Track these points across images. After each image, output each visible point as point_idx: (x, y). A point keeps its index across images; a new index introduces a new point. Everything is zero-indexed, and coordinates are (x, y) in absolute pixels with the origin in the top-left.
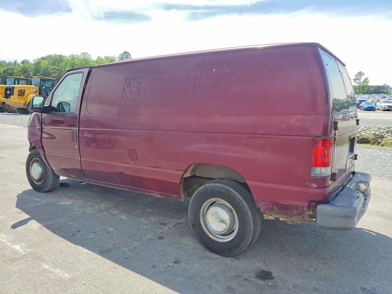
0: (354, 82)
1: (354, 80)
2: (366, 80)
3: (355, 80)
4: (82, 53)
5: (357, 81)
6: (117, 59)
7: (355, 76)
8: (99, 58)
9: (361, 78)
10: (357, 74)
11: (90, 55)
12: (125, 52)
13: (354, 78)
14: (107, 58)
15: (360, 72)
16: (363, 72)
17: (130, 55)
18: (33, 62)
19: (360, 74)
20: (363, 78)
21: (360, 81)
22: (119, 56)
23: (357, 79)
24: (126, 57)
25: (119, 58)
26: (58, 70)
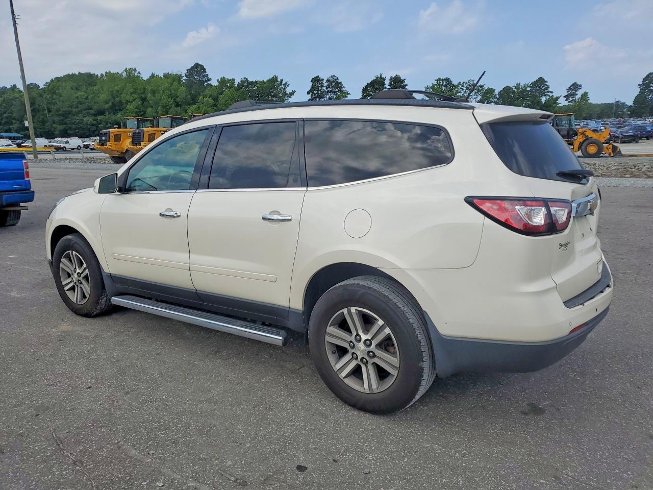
0: (566, 100)
1: (565, 97)
2: (585, 95)
3: (567, 97)
4: (126, 70)
5: (571, 99)
6: (185, 78)
7: (567, 90)
8: (153, 76)
9: (577, 93)
10: (571, 87)
11: (139, 73)
12: (197, 65)
13: (566, 94)
14: (166, 76)
15: (575, 83)
17: (205, 71)
18: (43, 87)
19: (575, 87)
20: (580, 93)
21: (574, 99)
22: (186, 72)
23: (571, 95)
24: (199, 74)
25: (186, 76)
26: (87, 98)
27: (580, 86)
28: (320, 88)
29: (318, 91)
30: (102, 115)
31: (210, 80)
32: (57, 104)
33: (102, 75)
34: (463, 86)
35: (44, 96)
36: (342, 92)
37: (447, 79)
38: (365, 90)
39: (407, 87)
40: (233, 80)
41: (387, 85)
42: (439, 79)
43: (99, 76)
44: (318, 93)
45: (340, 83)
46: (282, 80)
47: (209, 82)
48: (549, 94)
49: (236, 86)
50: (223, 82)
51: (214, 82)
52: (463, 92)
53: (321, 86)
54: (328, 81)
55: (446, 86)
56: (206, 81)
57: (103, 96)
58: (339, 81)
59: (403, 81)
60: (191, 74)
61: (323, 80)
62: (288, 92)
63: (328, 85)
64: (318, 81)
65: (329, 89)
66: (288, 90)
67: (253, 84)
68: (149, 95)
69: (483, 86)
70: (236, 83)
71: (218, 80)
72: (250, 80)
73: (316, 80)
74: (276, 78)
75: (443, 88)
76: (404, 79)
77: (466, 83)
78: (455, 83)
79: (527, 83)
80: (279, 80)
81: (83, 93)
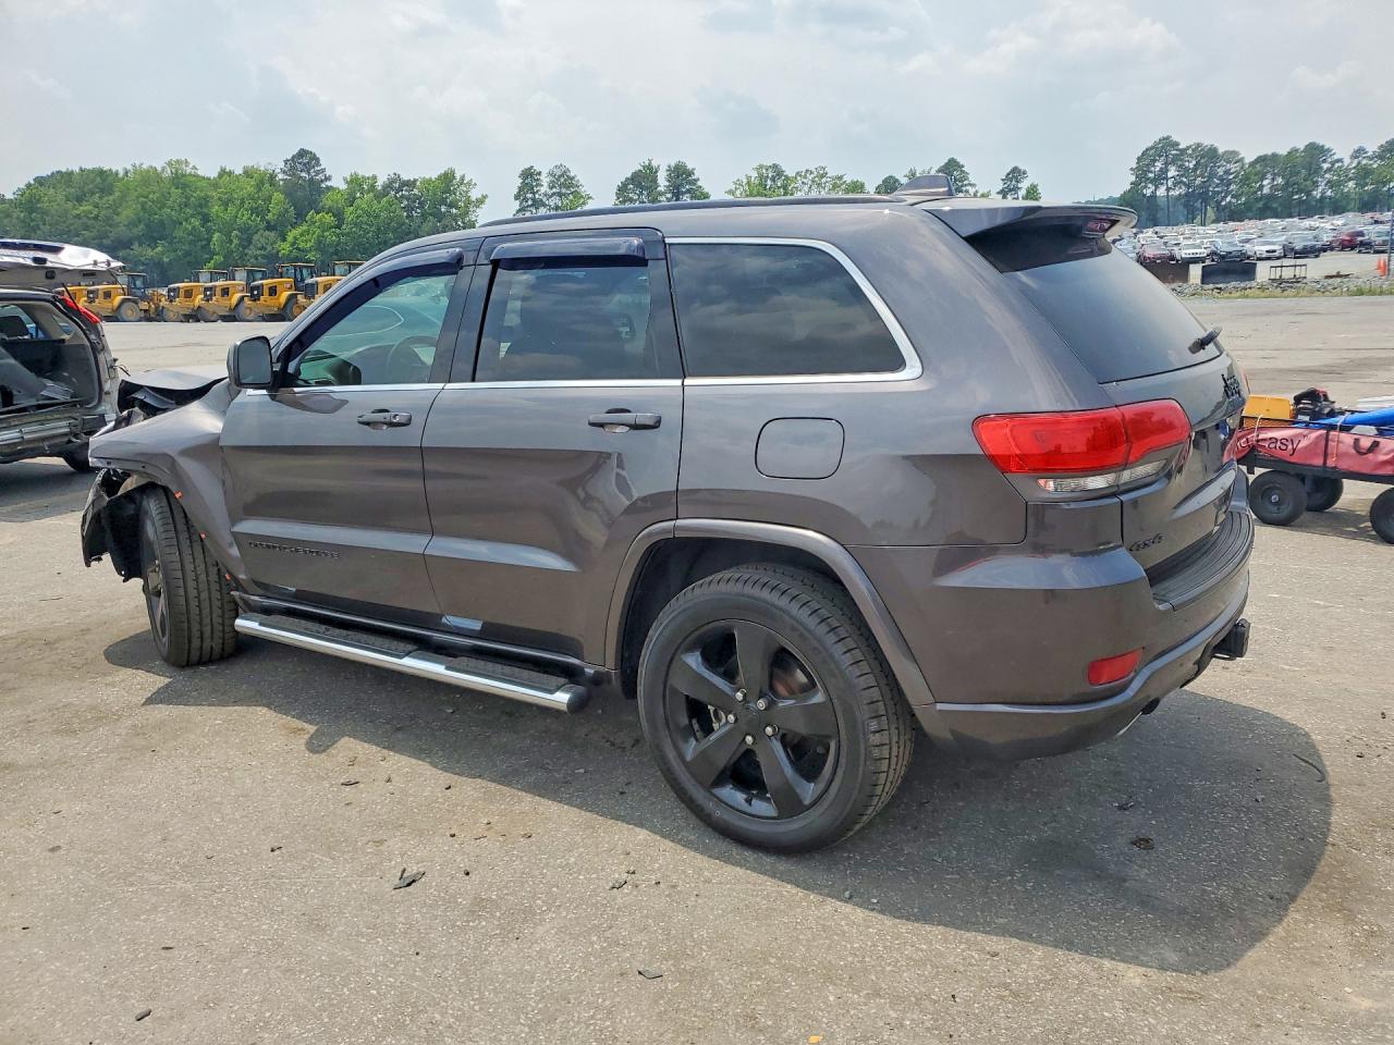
0: (1002, 199)
1: (998, 193)
2: (1032, 193)
3: (1004, 193)
4: (170, 164)
5: (1010, 197)
6: (281, 176)
7: (1003, 180)
8: (223, 173)
9: (1019, 185)
10: (1008, 174)
11: (194, 168)
12: (302, 153)
13: (1000, 186)
14: (248, 173)
15: (1015, 170)
16: (1022, 168)
17: (317, 160)
18: (12, 197)
19: (1016, 174)
20: (1025, 185)
22: (282, 165)
23: (1011, 190)
24: (307, 167)
25: (284, 172)
26: (96, 218)
27: (1024, 173)
28: (535, 189)
29: (534, 193)
30: (125, 249)
31: (328, 179)
32: (39, 229)
33: (126, 173)
34: (805, 177)
35: (15, 215)
36: (577, 194)
37: (775, 166)
38: (622, 189)
39: (699, 183)
40: (374, 178)
41: (662, 181)
42: (761, 167)
43: (121, 174)
44: (534, 200)
45: (573, 178)
46: (463, 178)
47: (329, 183)
48: (969, 188)
49: (379, 188)
50: (355, 182)
51: (338, 183)
52: (806, 188)
53: (537, 185)
54: (551, 174)
55: (773, 179)
56: (322, 181)
57: (127, 213)
58: (572, 174)
59: (690, 173)
60: (293, 168)
61: (539, 173)
62: (473, 199)
63: (552, 182)
64: (531, 175)
65: (554, 190)
66: (474, 195)
67: (411, 184)
68: (215, 209)
69: (840, 178)
70: (379, 184)
71: (345, 179)
72: (405, 177)
73: (529, 175)
74: (453, 173)
75: (769, 182)
76: (693, 169)
77: (811, 173)
78: (790, 173)
79: (927, 169)
80: (458, 176)
81: (91, 208)
